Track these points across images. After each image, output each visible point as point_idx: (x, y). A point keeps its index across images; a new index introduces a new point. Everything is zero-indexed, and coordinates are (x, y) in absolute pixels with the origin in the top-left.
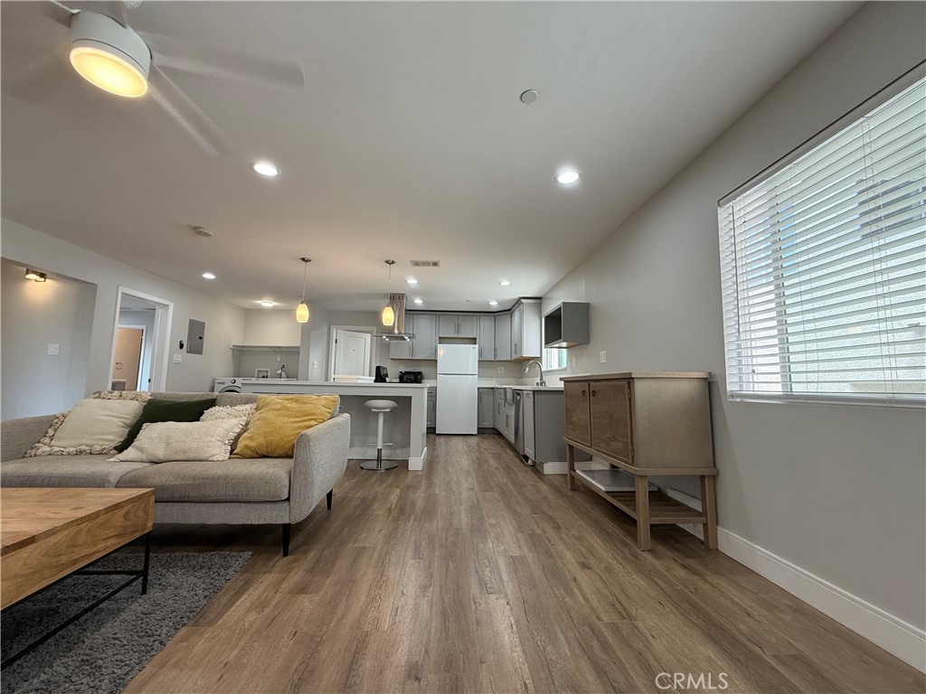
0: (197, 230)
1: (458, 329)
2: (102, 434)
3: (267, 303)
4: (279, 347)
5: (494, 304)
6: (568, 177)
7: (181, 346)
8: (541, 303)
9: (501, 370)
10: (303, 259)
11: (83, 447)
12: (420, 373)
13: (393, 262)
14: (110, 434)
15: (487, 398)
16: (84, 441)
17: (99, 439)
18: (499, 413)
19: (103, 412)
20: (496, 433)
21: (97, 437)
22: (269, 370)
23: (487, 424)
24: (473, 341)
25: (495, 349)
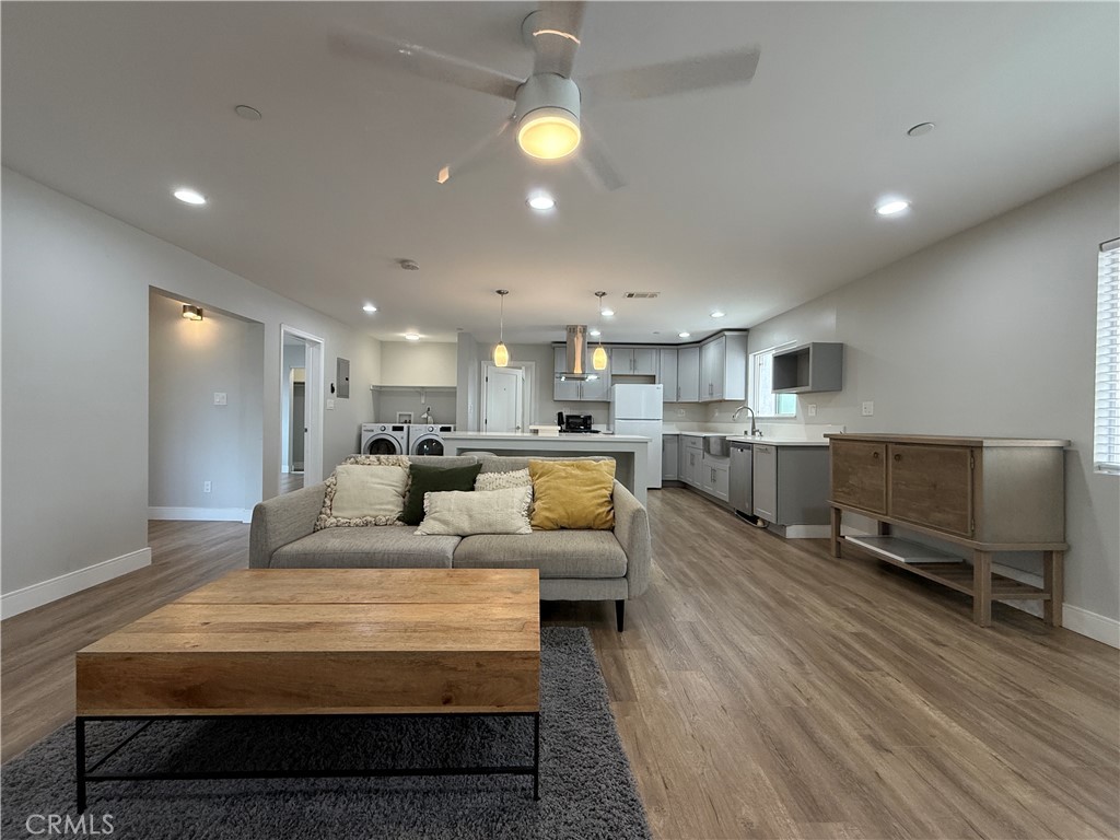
0: (405, 264)
1: (634, 363)
2: (381, 504)
3: (412, 336)
4: (423, 388)
5: (685, 336)
6: (893, 207)
7: (333, 390)
8: (747, 336)
9: (682, 413)
10: (499, 292)
11: (369, 519)
12: (590, 417)
13: (604, 294)
14: (388, 503)
15: (673, 447)
16: (366, 512)
17: (380, 510)
18: (692, 464)
19: (374, 480)
20: (683, 486)
21: (378, 507)
22: (412, 414)
23: (672, 476)
24: (651, 379)
25: (678, 389)
